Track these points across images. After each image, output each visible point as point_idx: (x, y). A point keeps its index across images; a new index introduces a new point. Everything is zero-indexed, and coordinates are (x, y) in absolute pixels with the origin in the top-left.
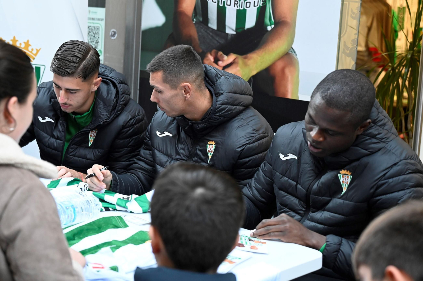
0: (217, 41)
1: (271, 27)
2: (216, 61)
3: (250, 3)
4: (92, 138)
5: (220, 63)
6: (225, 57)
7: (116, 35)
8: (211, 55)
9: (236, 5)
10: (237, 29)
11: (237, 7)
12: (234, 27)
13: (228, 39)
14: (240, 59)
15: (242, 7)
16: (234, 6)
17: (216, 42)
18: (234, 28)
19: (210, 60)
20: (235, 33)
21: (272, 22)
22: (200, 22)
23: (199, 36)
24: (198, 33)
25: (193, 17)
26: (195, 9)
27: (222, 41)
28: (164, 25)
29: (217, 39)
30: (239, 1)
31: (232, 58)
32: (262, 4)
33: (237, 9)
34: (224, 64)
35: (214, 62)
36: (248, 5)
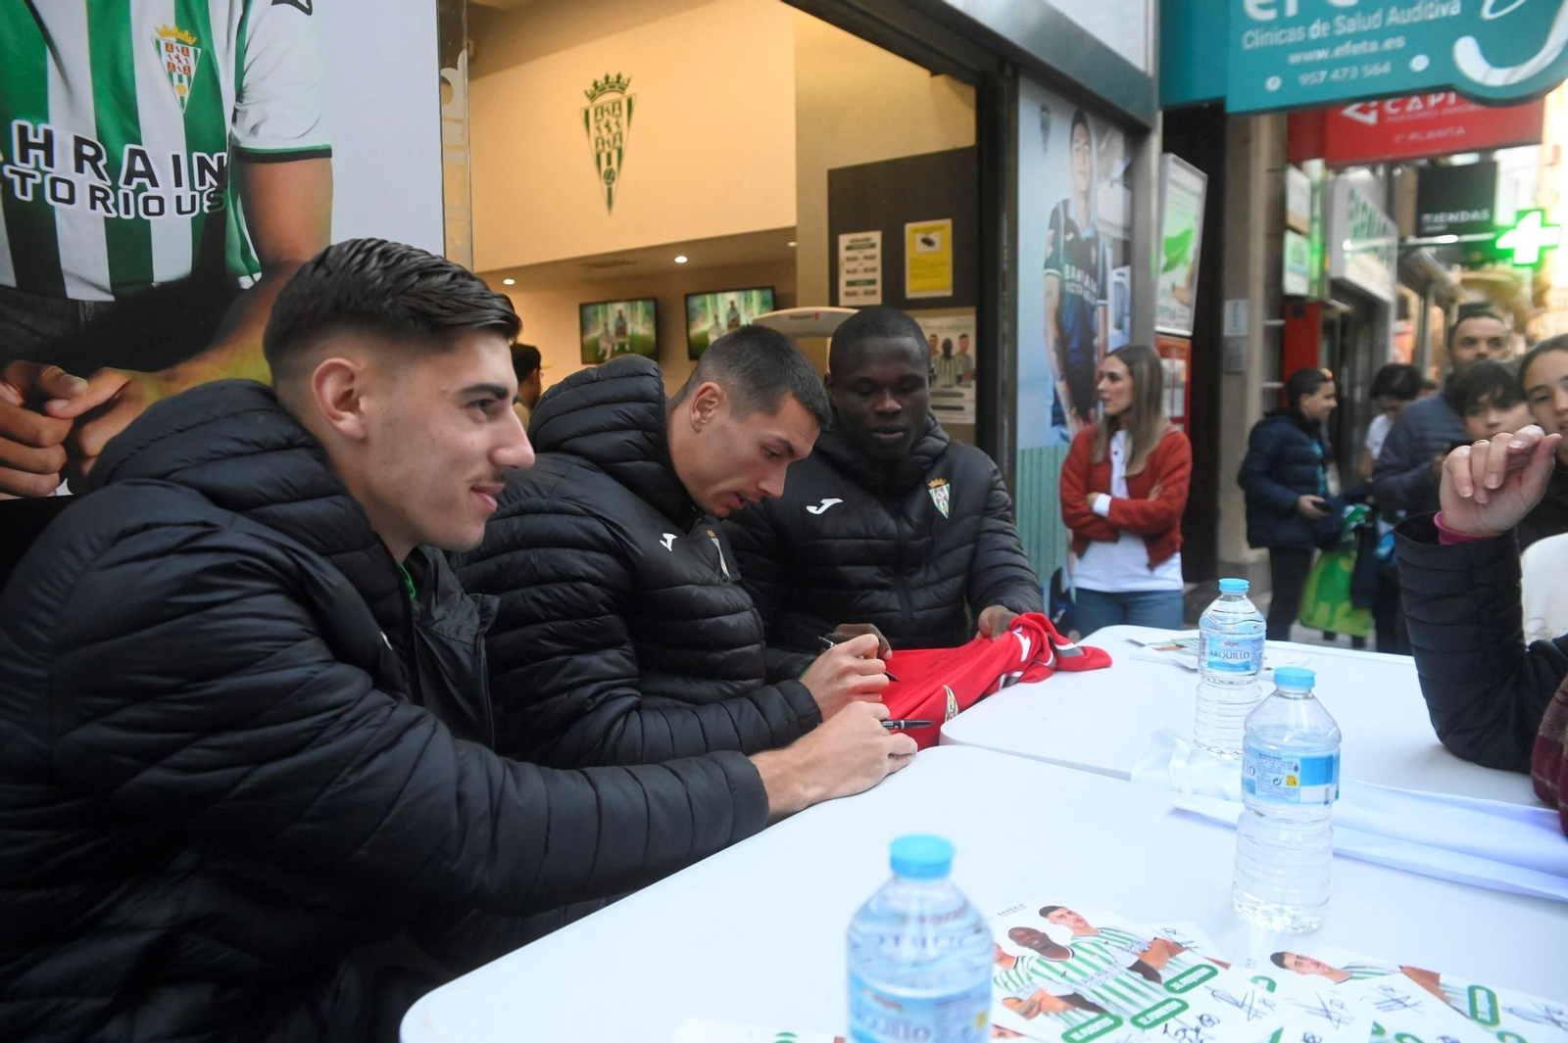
0: (26, 327)
1: (252, 278)
2: (37, 399)
3: (160, 199)
5: (57, 406)
6: (81, 384)
8: (4, 380)
9: (99, 204)
10: (115, 286)
11: (108, 211)
12: (104, 277)
13: (82, 318)
14: (148, 385)
15: (127, 212)
16: (93, 207)
17: (22, 333)
18: (106, 283)
20: (111, 298)
21: (251, 262)
27: (54, 329)
29: (27, 320)
30: (115, 188)
31: (109, 384)
32: (208, 207)
33: (106, 219)
34: (79, 407)
35: (23, 406)
36: (154, 206)
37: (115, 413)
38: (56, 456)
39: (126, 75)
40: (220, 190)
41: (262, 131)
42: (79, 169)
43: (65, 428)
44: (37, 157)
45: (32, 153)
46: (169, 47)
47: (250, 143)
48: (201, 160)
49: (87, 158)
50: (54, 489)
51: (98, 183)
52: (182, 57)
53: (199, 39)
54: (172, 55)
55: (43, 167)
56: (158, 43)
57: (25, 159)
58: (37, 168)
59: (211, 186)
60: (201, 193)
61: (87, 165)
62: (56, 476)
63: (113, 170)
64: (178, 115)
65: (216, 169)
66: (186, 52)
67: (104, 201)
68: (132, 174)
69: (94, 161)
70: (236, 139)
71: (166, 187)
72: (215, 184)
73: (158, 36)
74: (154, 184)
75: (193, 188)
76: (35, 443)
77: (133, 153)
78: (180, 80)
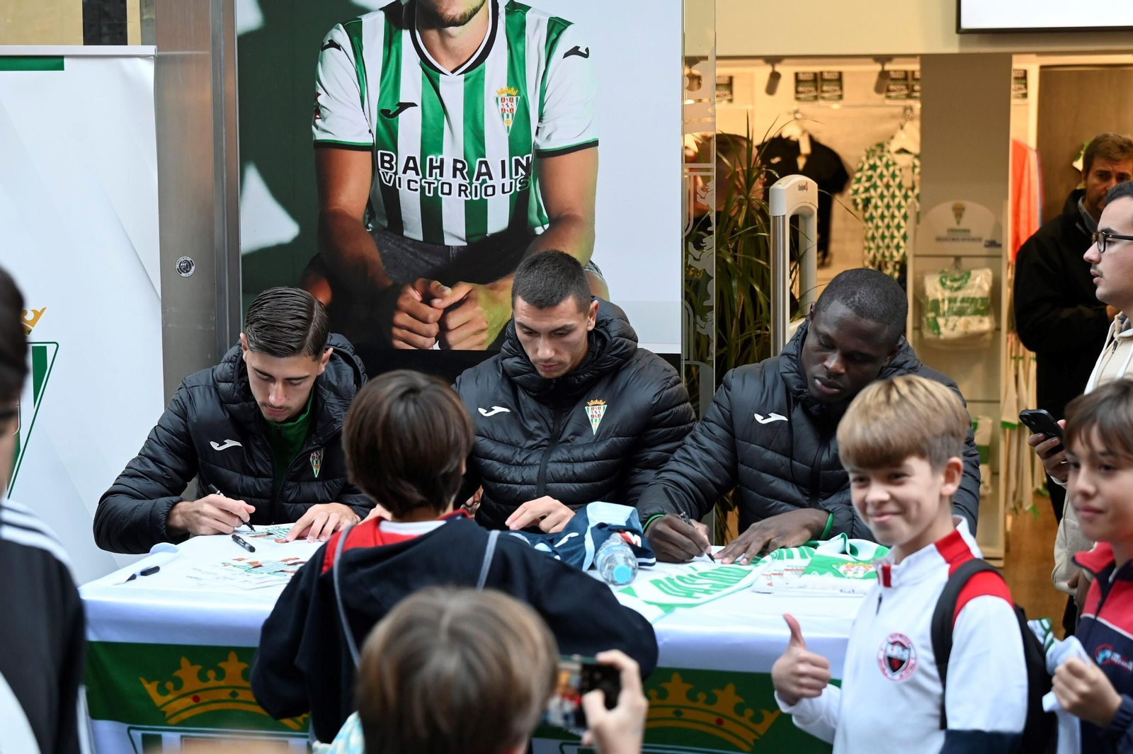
0: (426, 261)
1: (543, 227)
2: (428, 299)
3: (494, 187)
4: (317, 463)
5: (436, 302)
6: (448, 291)
7: (193, 268)
8: (414, 288)
9: (462, 193)
10: (467, 236)
11: (467, 196)
12: (463, 234)
13: (451, 256)
14: (481, 292)
15: (476, 196)
16: (460, 195)
17: (423, 264)
18: (463, 236)
19: (413, 298)
20: (465, 244)
21: (543, 218)
22: (385, 229)
23: (383, 255)
24: (380, 249)
25: (367, 221)
26: (370, 204)
27: (438, 262)
28: (296, 240)
29: (426, 258)
30: (471, 184)
31: (462, 290)
32: (520, 188)
33: (466, 201)
34: (446, 303)
35: (422, 302)
36: (490, 191)
37: (463, 307)
38: (434, 329)
39: (480, 121)
40: (526, 177)
41: (553, 137)
42: (455, 176)
43: (440, 313)
44: (436, 173)
45: (434, 171)
46: (503, 100)
47: (545, 146)
48: (518, 162)
49: (458, 169)
50: (432, 346)
51: (463, 182)
52: (509, 104)
53: (519, 90)
54: (504, 104)
55: (438, 178)
56: (497, 99)
57: (431, 175)
58: (436, 179)
59: (522, 175)
60: (516, 180)
61: (458, 173)
62: (434, 339)
63: (470, 174)
64: (506, 136)
65: (525, 165)
66: (511, 100)
67: (465, 191)
68: (480, 174)
69: (461, 170)
70: (538, 145)
71: (497, 180)
72: (524, 173)
73: (497, 95)
74: (491, 178)
75: (511, 178)
76: (425, 321)
77: (481, 163)
78: (508, 117)
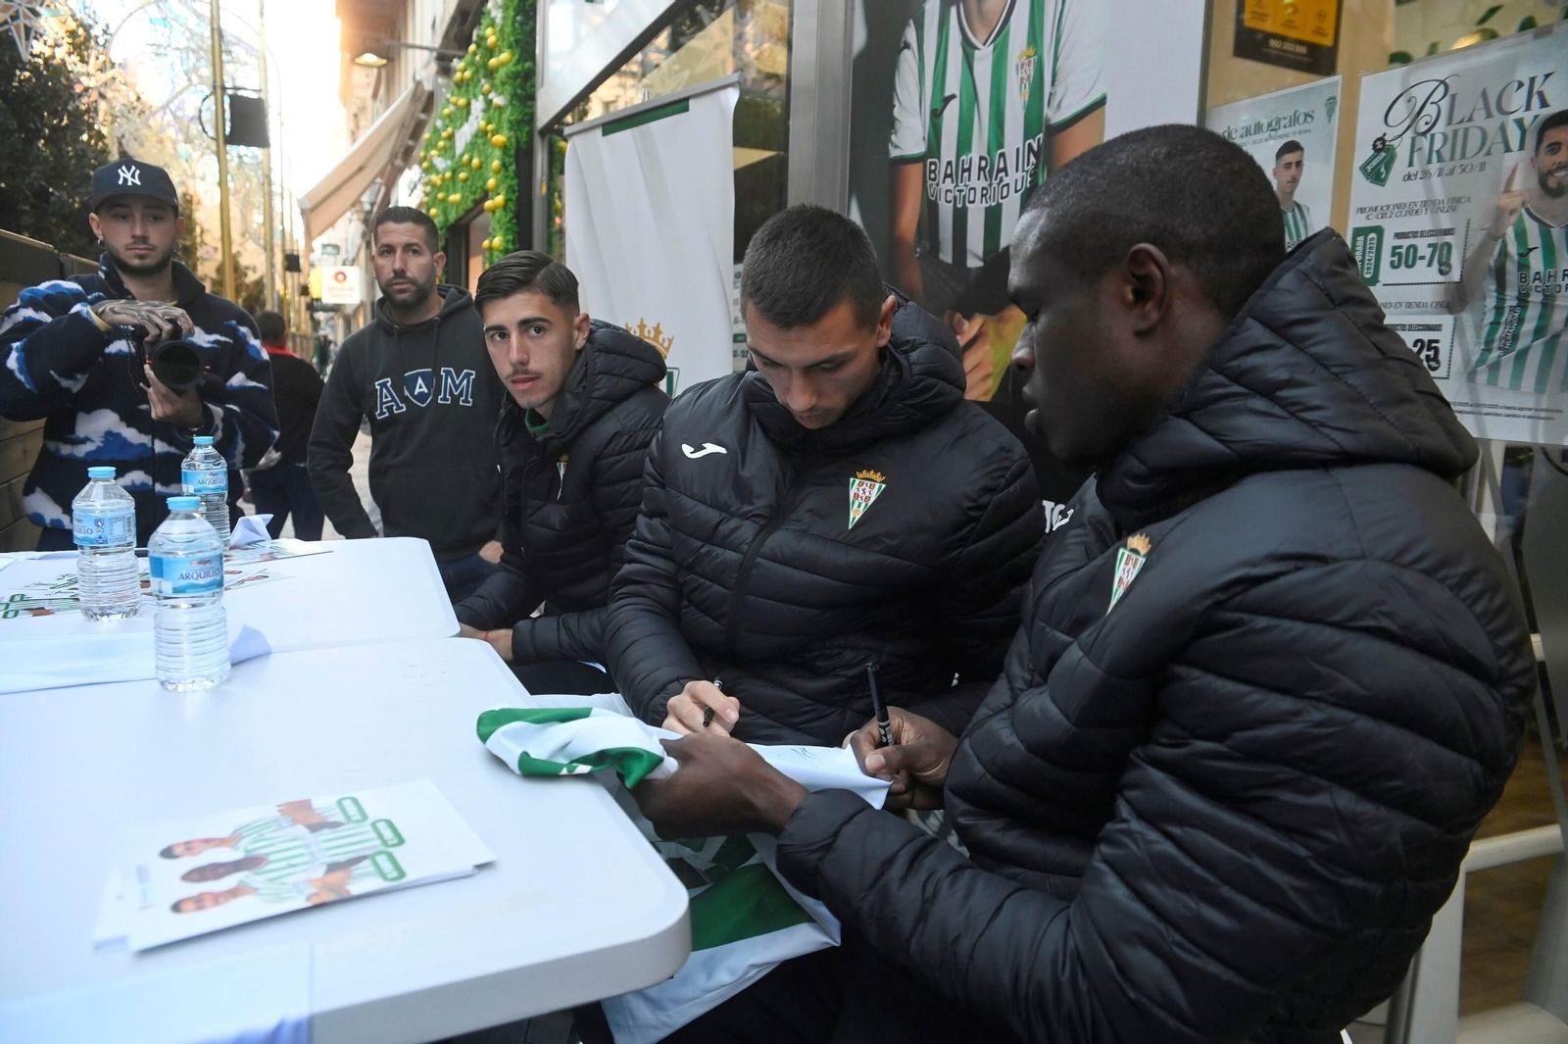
3: (1008, 186)
9: (984, 198)
10: (984, 254)
11: (987, 202)
13: (971, 280)
14: (991, 326)
15: (994, 200)
16: (982, 202)
17: (950, 292)
18: (981, 254)
22: (927, 252)
23: (924, 284)
24: (923, 277)
25: (916, 245)
26: (919, 224)
27: (961, 288)
29: (953, 285)
30: (990, 185)
32: (1029, 183)
33: (985, 208)
34: (965, 339)
37: (976, 346)
39: (1002, 99)
40: (1036, 166)
41: (1064, 103)
42: (979, 178)
44: (966, 177)
45: (964, 175)
48: (1030, 147)
49: (982, 169)
51: (985, 184)
53: (1037, 47)
55: (967, 183)
57: (962, 181)
58: (965, 185)
59: (1033, 164)
60: (1027, 172)
61: (982, 173)
63: (991, 173)
64: (1022, 114)
65: (1036, 150)
68: (999, 171)
70: (1049, 119)
71: (1012, 176)
72: (1035, 162)
74: (1007, 175)
75: (1023, 170)
77: (1000, 156)
78: (1025, 88)
